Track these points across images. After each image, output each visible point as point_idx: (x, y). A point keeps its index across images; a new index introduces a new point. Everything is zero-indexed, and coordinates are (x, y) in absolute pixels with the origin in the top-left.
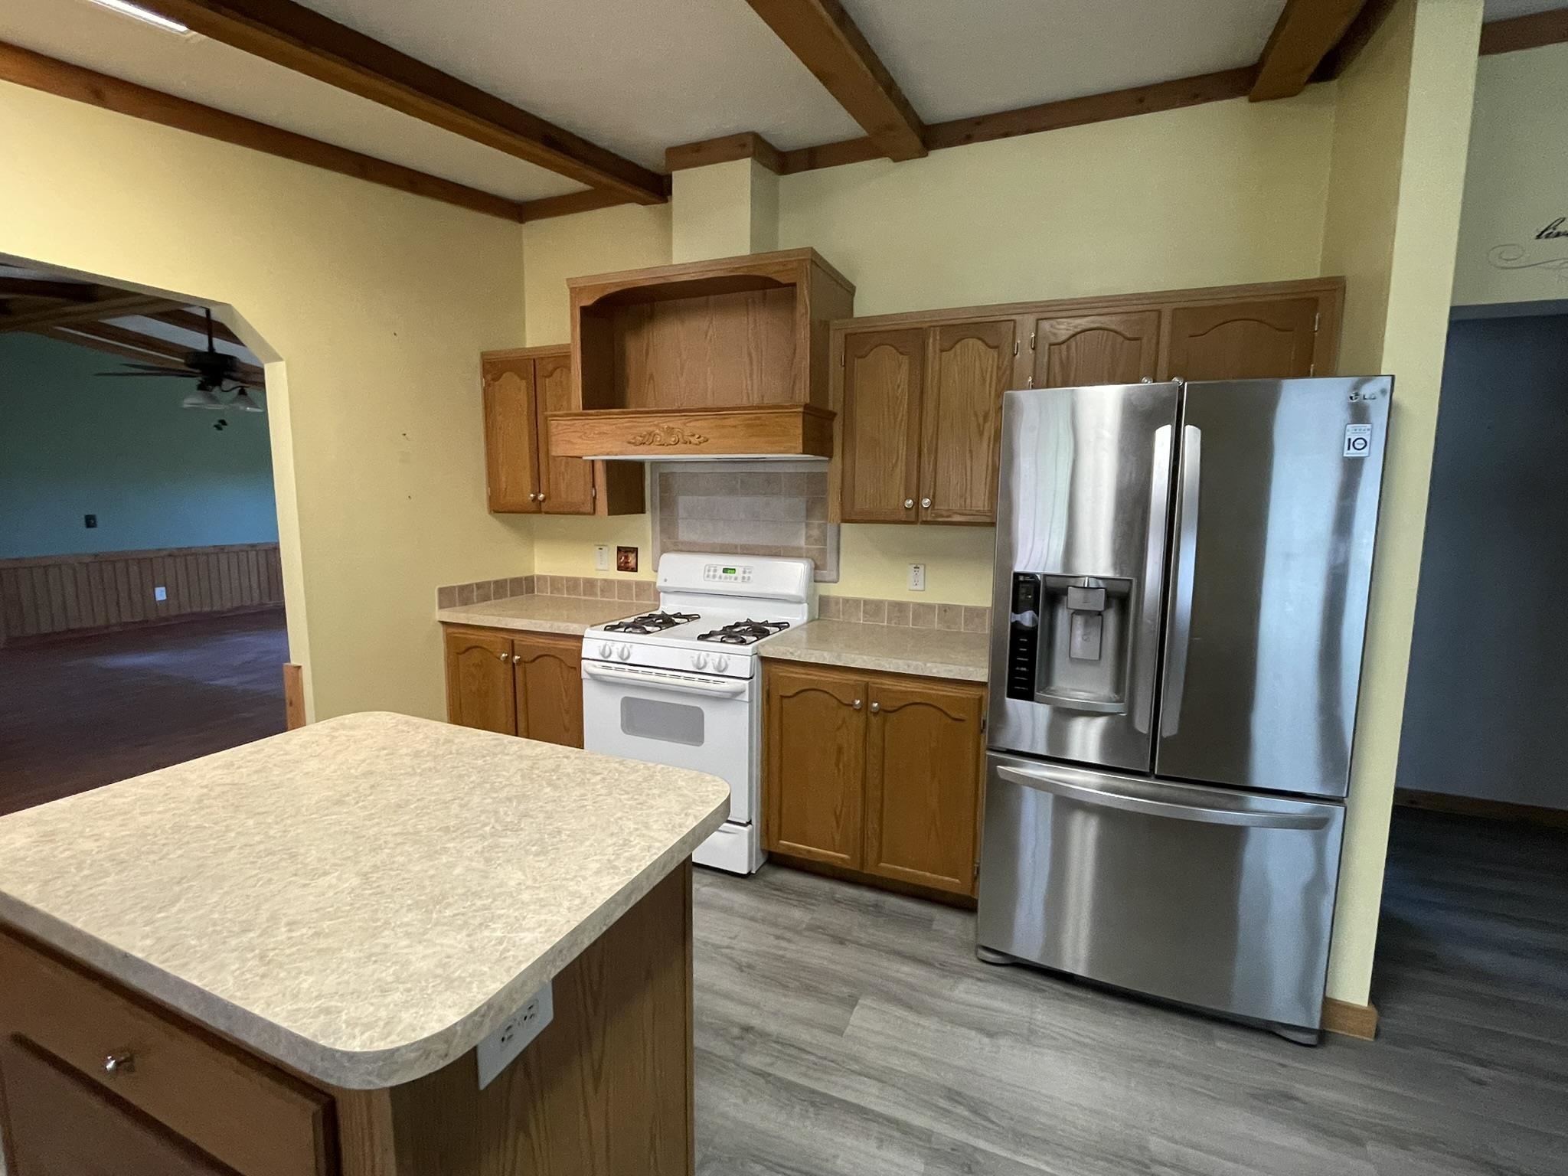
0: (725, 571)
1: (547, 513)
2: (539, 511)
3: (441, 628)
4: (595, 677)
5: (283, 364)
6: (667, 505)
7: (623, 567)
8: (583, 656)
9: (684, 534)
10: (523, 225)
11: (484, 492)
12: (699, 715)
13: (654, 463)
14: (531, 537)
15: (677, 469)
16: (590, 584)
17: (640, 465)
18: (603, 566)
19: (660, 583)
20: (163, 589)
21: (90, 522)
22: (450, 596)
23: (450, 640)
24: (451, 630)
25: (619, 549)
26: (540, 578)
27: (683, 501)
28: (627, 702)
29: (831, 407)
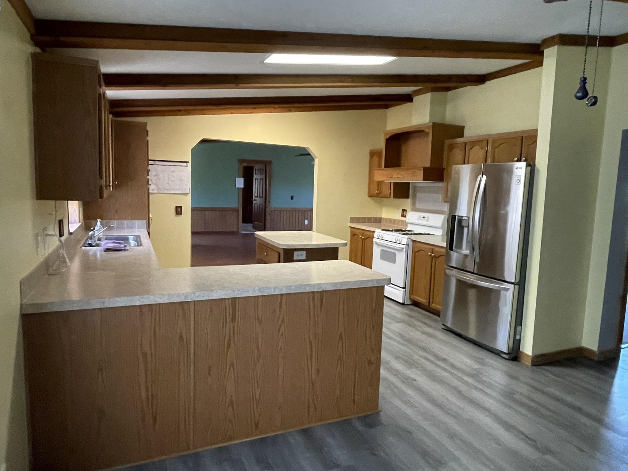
0: (423, 217)
1: (380, 197)
2: (378, 197)
3: (350, 228)
4: (376, 243)
5: (318, 159)
6: (414, 197)
7: (403, 216)
8: (374, 237)
9: (418, 206)
10: (388, 110)
11: (367, 190)
12: (395, 254)
13: (412, 183)
14: (381, 205)
15: (418, 185)
16: (395, 220)
17: (409, 183)
18: (397, 216)
19: (407, 221)
20: (307, 221)
21: (292, 198)
22: (353, 220)
23: (351, 232)
24: (353, 229)
25: (402, 210)
26: (384, 218)
27: (419, 195)
28: (382, 250)
29: (444, 167)
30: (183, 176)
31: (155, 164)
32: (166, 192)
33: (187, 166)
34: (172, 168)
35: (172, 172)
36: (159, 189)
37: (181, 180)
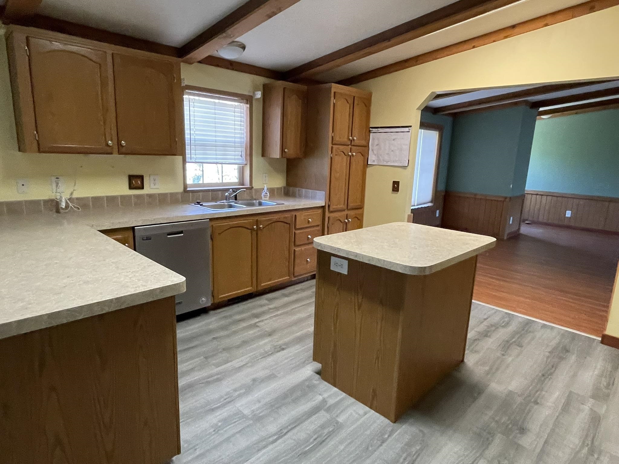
30: (404, 145)
31: (379, 131)
32: (385, 164)
33: (409, 132)
34: (394, 136)
35: (394, 140)
36: (379, 160)
37: (401, 150)
